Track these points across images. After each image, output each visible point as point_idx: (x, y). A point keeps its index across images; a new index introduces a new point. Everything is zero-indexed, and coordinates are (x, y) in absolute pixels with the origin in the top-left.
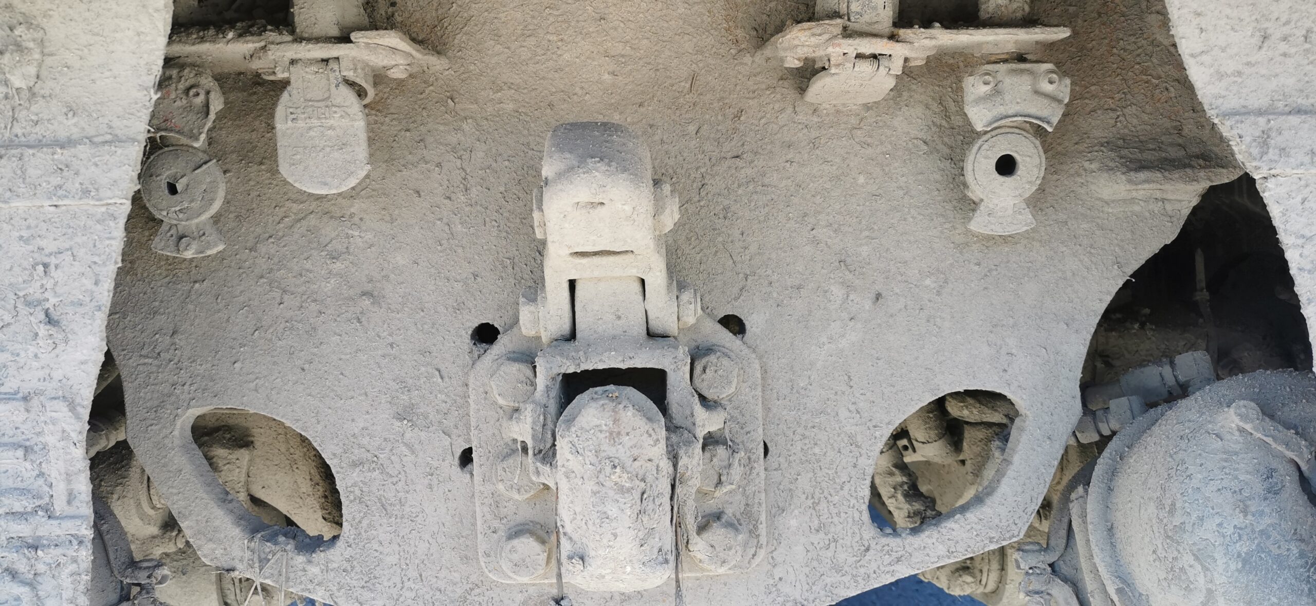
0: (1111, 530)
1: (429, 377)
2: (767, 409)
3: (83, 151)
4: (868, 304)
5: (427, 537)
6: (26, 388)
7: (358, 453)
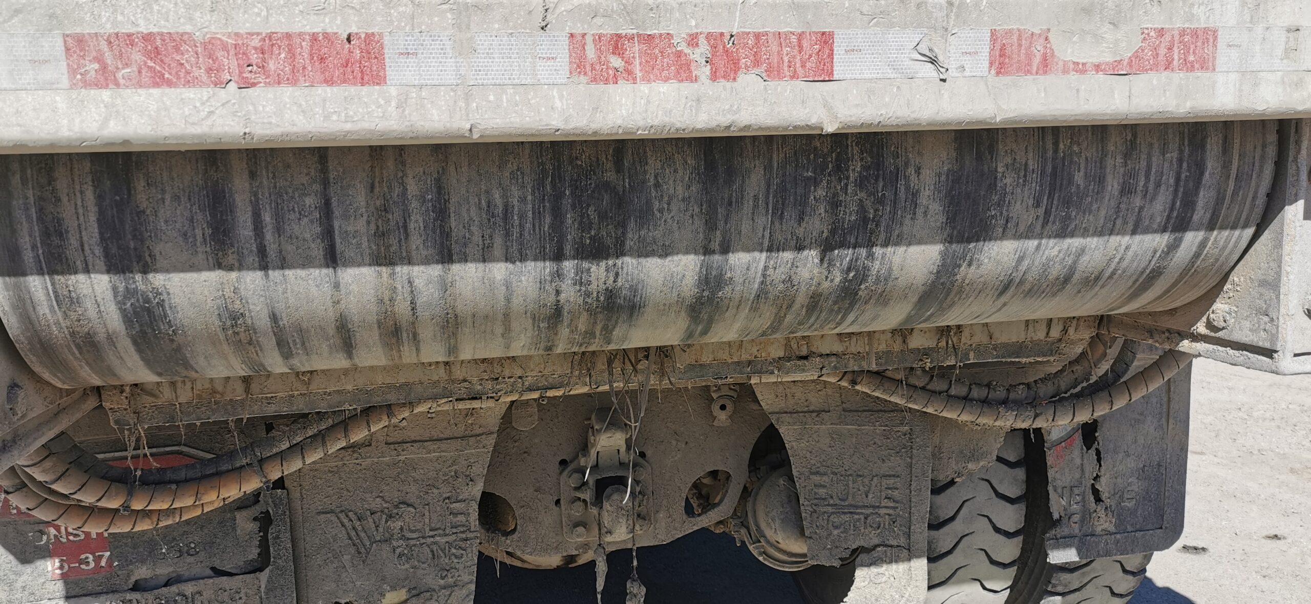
0: (755, 512)
1: (545, 477)
2: (653, 481)
3: (484, 437)
4: (683, 446)
5: (545, 528)
6: (464, 498)
7: (522, 503)
